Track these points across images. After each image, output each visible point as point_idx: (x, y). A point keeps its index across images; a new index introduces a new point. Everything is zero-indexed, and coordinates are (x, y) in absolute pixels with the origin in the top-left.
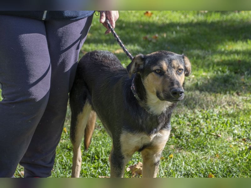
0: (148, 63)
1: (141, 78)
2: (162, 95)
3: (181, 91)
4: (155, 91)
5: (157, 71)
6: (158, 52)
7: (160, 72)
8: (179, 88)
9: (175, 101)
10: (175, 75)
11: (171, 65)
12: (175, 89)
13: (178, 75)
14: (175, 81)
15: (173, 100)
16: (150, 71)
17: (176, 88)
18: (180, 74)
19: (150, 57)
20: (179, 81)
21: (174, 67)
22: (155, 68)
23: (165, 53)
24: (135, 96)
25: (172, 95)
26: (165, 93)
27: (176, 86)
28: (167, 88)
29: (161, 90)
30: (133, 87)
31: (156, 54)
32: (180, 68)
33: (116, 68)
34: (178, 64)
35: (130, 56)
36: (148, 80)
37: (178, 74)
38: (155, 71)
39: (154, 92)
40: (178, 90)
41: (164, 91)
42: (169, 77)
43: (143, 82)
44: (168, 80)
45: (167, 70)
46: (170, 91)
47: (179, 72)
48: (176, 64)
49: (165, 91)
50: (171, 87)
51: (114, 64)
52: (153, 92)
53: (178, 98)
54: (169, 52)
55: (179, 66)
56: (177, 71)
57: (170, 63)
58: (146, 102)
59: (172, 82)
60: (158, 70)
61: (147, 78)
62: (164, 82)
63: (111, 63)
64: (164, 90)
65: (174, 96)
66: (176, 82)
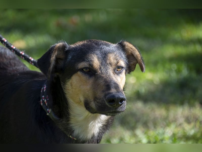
0: (71, 59)
1: (61, 82)
2: (93, 105)
3: (121, 97)
4: (82, 99)
5: (84, 70)
6: (86, 42)
7: (89, 71)
8: (118, 94)
9: (112, 112)
10: (112, 74)
11: (106, 61)
12: (112, 94)
13: (116, 75)
14: (112, 84)
15: (109, 111)
16: (74, 71)
17: (114, 94)
18: (119, 73)
19: (75, 49)
20: (118, 84)
21: (111, 64)
22: (82, 65)
23: (96, 44)
24: (48, 114)
25: (107, 104)
26: (98, 102)
27: (113, 91)
28: (100, 95)
29: (91, 98)
30: (44, 101)
31: (84, 45)
32: (119, 64)
33: (17, 70)
34: (116, 60)
35: (23, 56)
36: (71, 84)
37: (116, 73)
38: (82, 70)
39: (81, 102)
40: (117, 96)
41: (95, 99)
42: (103, 77)
43: (63, 87)
44: (101, 82)
45: (100, 68)
46: (105, 98)
47: (117, 70)
48: (114, 60)
49: (98, 99)
50: (107, 92)
51: (13, 65)
52: (79, 103)
53: (117, 108)
54: (102, 41)
55: (118, 63)
56: (114, 70)
57: (105, 57)
58: (69, 121)
59: (108, 85)
60: (86, 68)
61: (70, 81)
62: (95, 86)
63: (10, 62)
64: (96, 97)
65: (111, 105)
66: (114, 85)
